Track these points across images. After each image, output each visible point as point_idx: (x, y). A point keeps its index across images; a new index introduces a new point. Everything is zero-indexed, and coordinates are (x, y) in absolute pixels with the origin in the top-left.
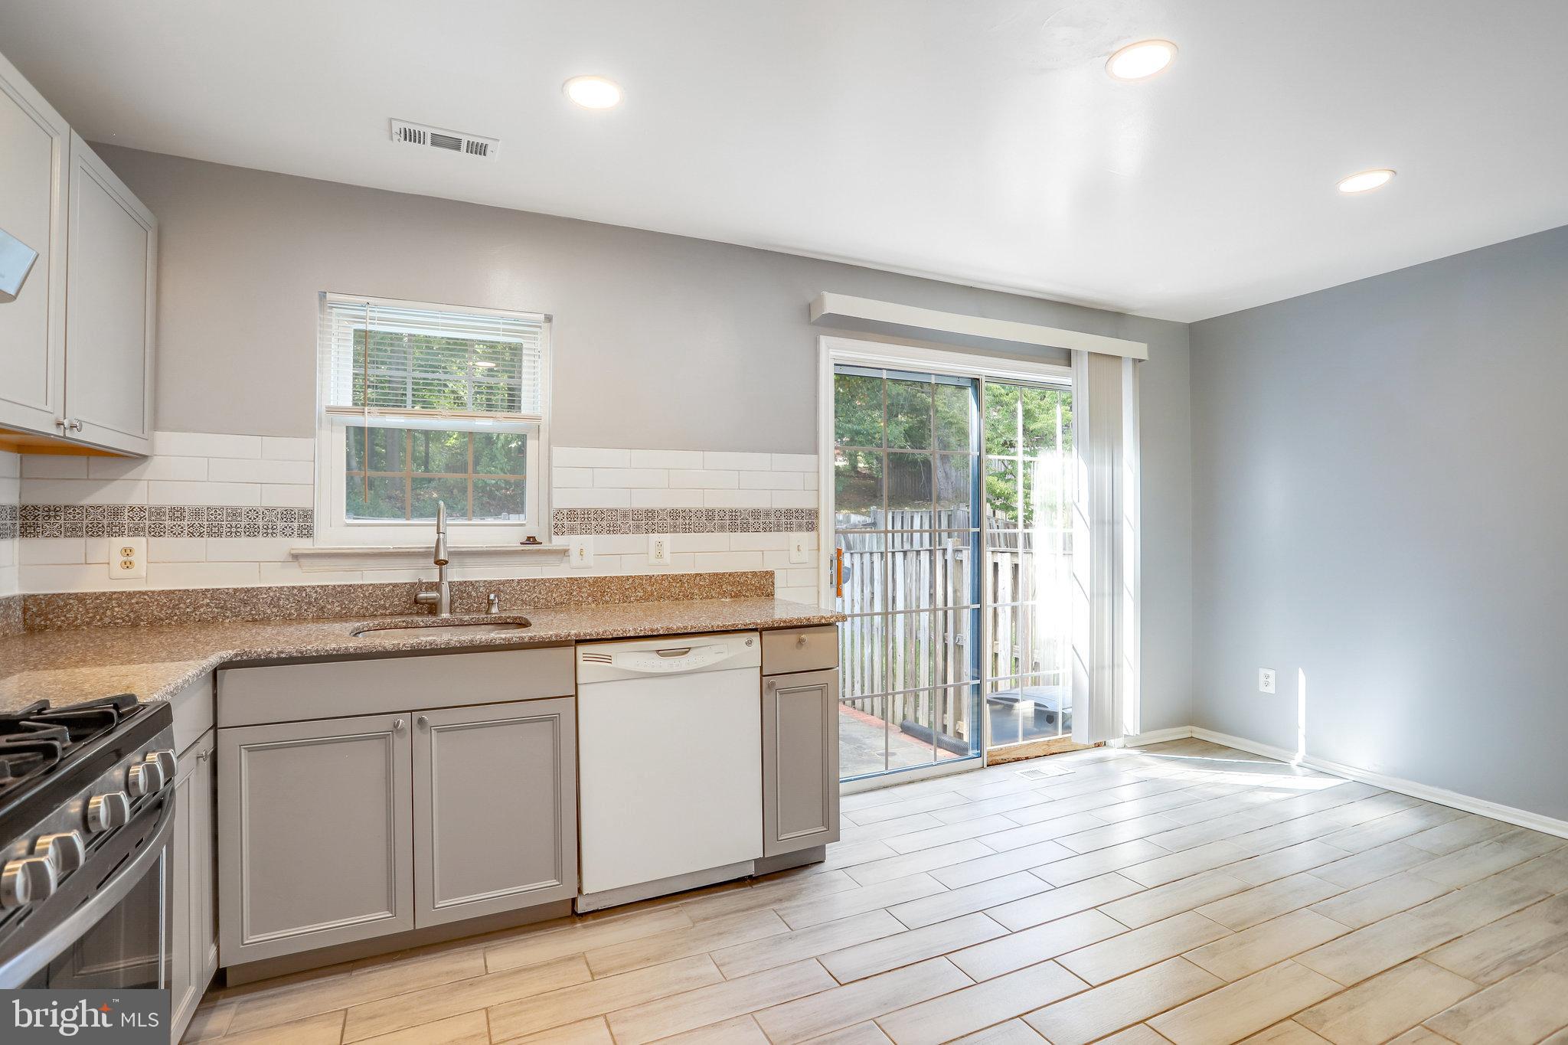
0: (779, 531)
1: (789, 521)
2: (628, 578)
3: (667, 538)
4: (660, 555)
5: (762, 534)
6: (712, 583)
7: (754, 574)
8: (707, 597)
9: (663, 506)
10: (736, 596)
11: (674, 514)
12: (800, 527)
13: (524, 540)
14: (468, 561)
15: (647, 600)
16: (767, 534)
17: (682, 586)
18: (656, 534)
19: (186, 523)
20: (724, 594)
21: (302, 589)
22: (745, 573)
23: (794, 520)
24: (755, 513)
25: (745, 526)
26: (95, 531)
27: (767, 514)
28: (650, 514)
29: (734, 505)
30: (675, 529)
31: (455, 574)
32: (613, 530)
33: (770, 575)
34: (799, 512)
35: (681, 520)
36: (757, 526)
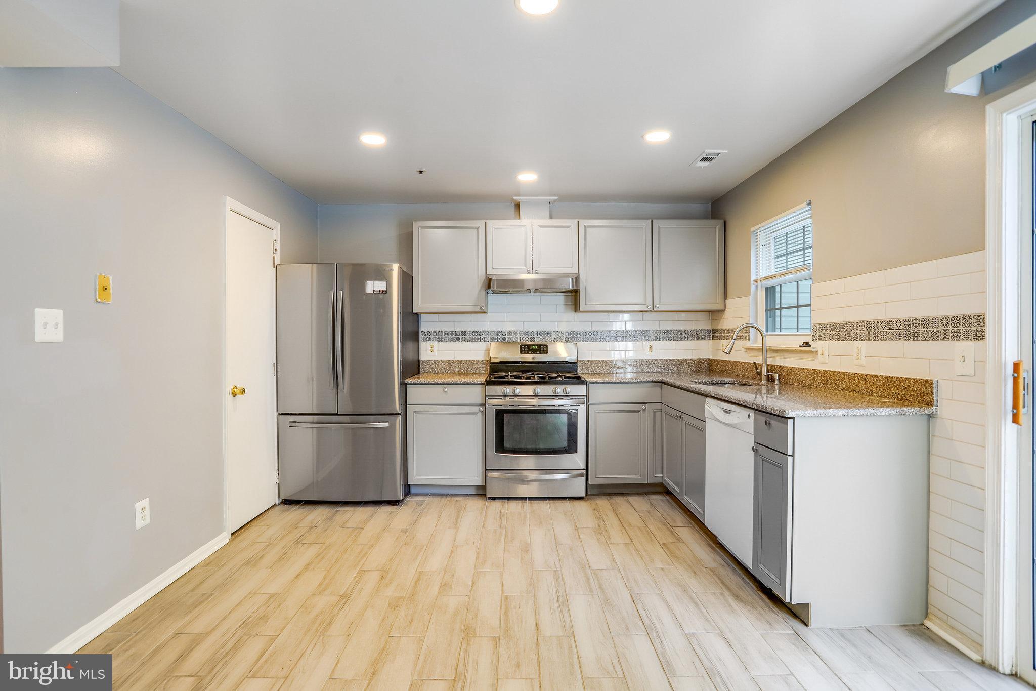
0: (945, 339)
1: (955, 329)
2: (839, 373)
3: (862, 344)
4: (859, 359)
5: (931, 342)
6: (884, 384)
7: (916, 381)
8: (881, 396)
9: (862, 320)
10: (902, 399)
11: (868, 325)
12: (967, 336)
13: (801, 344)
14: (786, 355)
15: (847, 390)
16: (935, 342)
17: (865, 384)
18: (859, 341)
19: (731, 335)
20: (892, 396)
22: (908, 379)
23: (961, 328)
24: (925, 322)
25: (916, 334)
27: (935, 322)
28: (855, 325)
29: (908, 316)
30: (869, 338)
31: (776, 361)
32: (837, 338)
33: (928, 384)
34: (967, 319)
35: (872, 330)
36: (925, 334)
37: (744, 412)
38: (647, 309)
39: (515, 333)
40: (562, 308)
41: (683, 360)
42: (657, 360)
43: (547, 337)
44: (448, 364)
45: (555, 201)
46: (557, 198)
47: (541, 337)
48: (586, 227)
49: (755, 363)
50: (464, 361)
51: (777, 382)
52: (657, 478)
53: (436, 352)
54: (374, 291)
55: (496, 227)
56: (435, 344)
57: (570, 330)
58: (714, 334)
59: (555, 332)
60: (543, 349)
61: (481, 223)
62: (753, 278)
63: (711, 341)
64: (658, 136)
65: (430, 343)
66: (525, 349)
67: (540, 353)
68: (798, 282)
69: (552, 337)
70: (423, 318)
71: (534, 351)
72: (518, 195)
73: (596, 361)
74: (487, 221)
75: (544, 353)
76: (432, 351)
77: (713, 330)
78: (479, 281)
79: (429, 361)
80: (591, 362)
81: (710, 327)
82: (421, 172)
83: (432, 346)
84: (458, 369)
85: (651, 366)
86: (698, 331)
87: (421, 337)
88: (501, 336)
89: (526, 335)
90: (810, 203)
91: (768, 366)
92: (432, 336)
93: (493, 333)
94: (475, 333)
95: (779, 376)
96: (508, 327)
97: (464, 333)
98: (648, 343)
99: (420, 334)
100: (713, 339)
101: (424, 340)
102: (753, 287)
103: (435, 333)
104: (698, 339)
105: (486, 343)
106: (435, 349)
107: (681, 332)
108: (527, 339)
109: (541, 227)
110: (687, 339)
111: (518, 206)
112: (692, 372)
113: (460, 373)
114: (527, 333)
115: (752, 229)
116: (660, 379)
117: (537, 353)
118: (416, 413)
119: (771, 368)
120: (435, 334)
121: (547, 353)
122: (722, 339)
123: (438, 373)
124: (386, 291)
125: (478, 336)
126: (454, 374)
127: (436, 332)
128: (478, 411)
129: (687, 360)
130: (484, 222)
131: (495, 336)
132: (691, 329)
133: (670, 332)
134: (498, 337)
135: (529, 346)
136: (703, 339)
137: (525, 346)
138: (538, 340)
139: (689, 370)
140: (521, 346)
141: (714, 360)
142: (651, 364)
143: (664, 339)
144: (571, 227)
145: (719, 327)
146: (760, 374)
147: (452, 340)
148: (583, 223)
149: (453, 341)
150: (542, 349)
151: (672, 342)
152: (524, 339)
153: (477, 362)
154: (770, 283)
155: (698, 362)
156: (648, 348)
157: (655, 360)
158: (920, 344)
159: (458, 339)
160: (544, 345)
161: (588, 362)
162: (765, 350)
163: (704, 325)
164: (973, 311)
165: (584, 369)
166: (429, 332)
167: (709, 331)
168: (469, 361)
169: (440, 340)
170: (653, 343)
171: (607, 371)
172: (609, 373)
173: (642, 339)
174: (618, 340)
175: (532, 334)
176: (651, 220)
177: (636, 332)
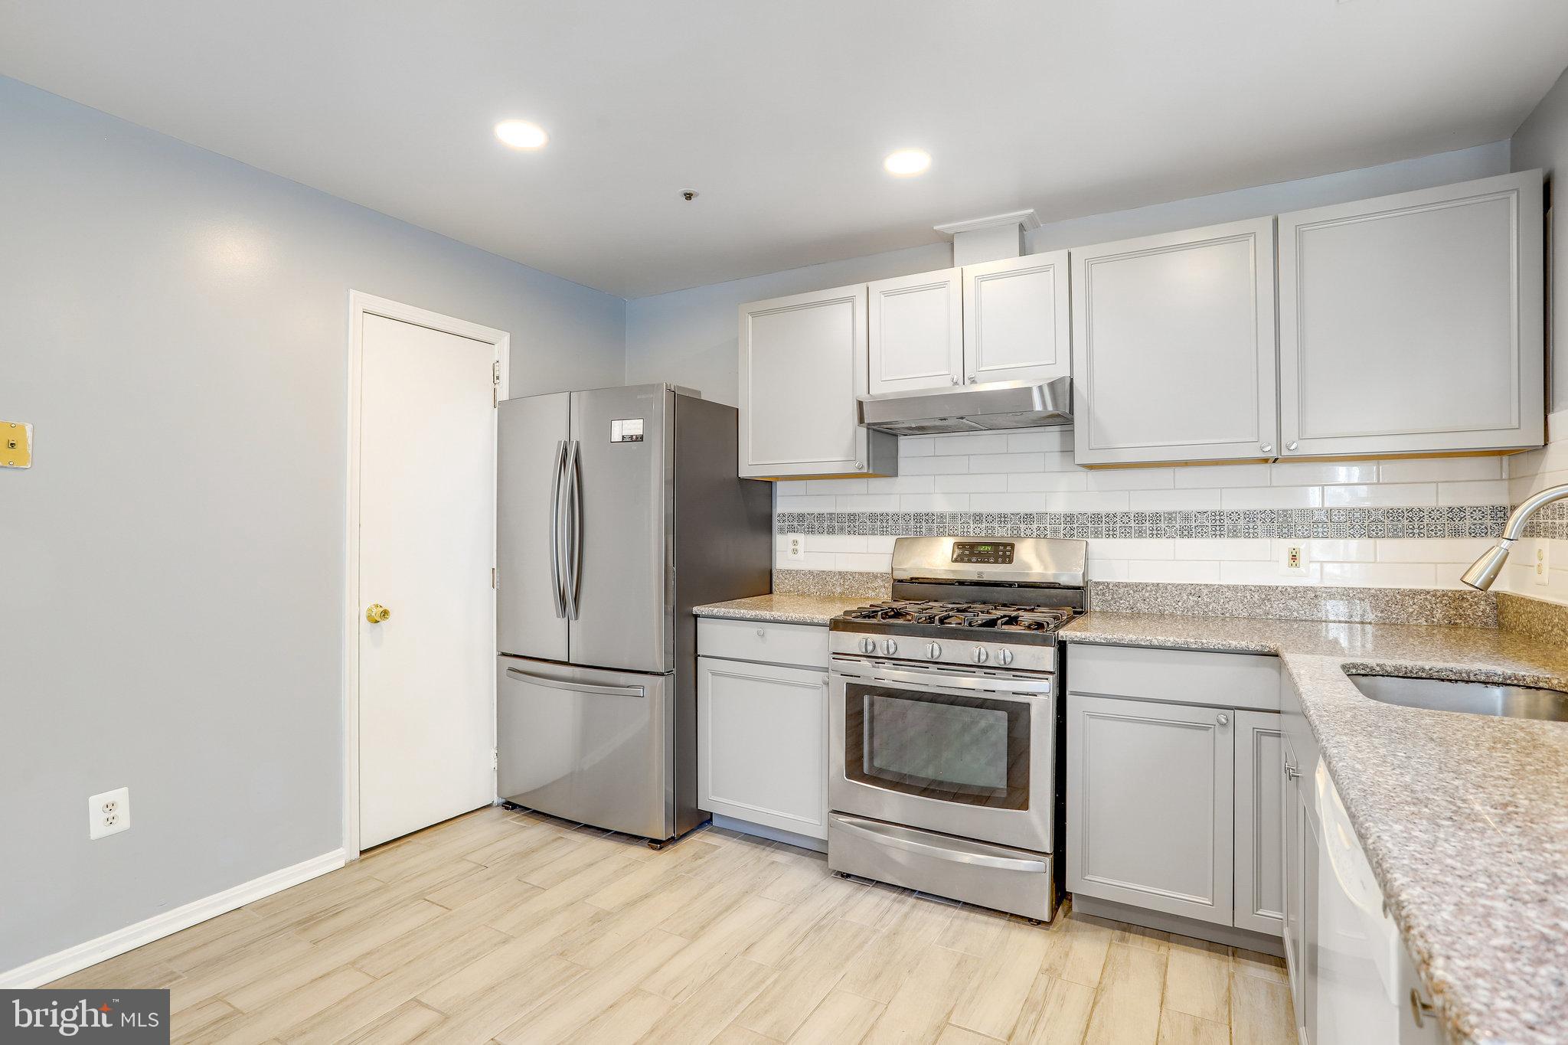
38: (1258, 456)
39: (954, 517)
41: (1399, 592)
42: (1313, 589)
43: (1023, 526)
44: (821, 577)
46: (1032, 211)
47: (1009, 526)
48: (1089, 263)
50: (852, 574)
52: (1264, 918)
53: (801, 554)
54: (624, 437)
55: (887, 294)
56: (801, 538)
57: (1075, 509)
59: (1042, 516)
60: (1004, 553)
61: (859, 290)
65: (792, 536)
66: (970, 551)
67: (996, 562)
69: (1034, 526)
70: (780, 488)
71: (983, 558)
73: (1137, 585)
74: (871, 284)
75: (1004, 562)
76: (795, 551)
79: (790, 572)
80: (1127, 585)
82: (689, 196)
83: (795, 542)
84: (839, 590)
85: (1292, 603)
87: (776, 525)
88: (924, 524)
89: (975, 521)
92: (796, 523)
94: (873, 517)
96: (940, 505)
97: (852, 517)
98: (1289, 543)
99: (775, 519)
101: (782, 531)
103: (801, 517)
104: (1456, 533)
106: (800, 547)
107: (1394, 514)
108: (977, 531)
109: (983, 277)
111: (952, 246)
112: (1433, 626)
114: (978, 518)
117: (988, 562)
118: (713, 674)
120: (801, 519)
121: (1011, 562)
122: (1538, 535)
123: (803, 595)
124: (642, 437)
125: (879, 523)
126: (830, 597)
127: (804, 515)
128: (821, 682)
129: (1414, 593)
130: (863, 286)
131: (912, 523)
132: (1433, 504)
133: (1360, 515)
134: (918, 525)
135: (973, 546)
136: (1474, 534)
138: (1001, 534)
139: (1422, 621)
140: (963, 546)
141: (1512, 598)
142: (1293, 598)
144: (1052, 270)
147: (831, 531)
148: (1080, 254)
149: (833, 533)
151: (1366, 542)
152: (971, 530)
153: (875, 577)
155: (1457, 599)
156: (1286, 558)
157: (1306, 589)
159: (842, 529)
160: (1005, 545)
161: (1117, 585)
165: (1106, 601)
166: (791, 515)
168: (861, 574)
169: (811, 530)
170: (1301, 544)
171: (1168, 610)
172: (1172, 615)
173: (1269, 534)
174: (1202, 535)
175: (990, 519)
176: (1269, 220)
177: (1250, 516)
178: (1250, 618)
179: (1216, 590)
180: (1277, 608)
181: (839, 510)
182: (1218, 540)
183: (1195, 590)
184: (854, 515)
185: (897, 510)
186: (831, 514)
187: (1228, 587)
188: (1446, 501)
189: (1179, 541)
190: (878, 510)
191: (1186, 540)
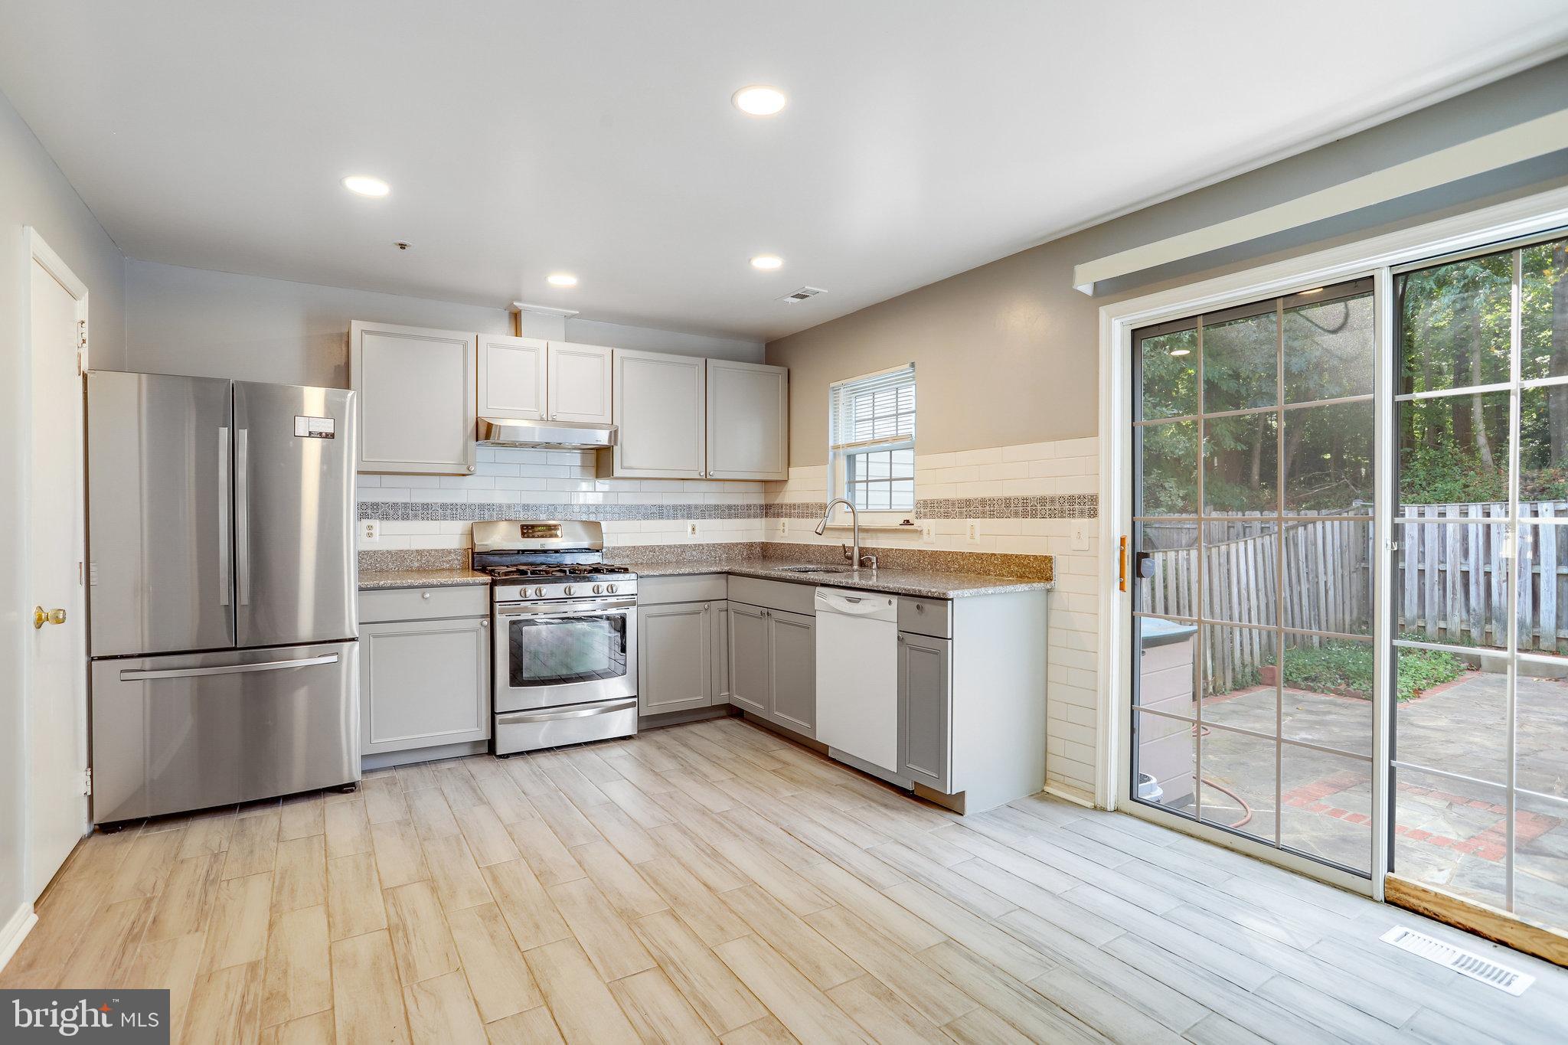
0: (1062, 517)
1: (1071, 507)
2: (950, 552)
3: (977, 522)
4: (972, 538)
5: (1049, 519)
6: (1003, 563)
7: (1035, 557)
8: (999, 575)
9: (976, 496)
10: (1021, 577)
11: (983, 502)
12: (1082, 514)
13: (902, 523)
15: (960, 572)
16: (1052, 519)
17: (982, 563)
18: (972, 519)
19: (796, 511)
20: (1011, 574)
21: (821, 546)
22: (1028, 556)
23: (1076, 506)
24: (1043, 500)
25: (1034, 511)
26: (778, 515)
27: (1052, 500)
28: (968, 502)
29: (1026, 494)
30: (983, 515)
31: (870, 543)
32: (947, 516)
33: (1048, 560)
34: (1082, 498)
35: (988, 508)
36: (1043, 512)
37: (884, 599)
38: (699, 477)
39: (509, 506)
40: (577, 472)
41: (733, 544)
42: (702, 545)
44: (400, 556)
45: (573, 316)
46: (577, 312)
48: (622, 359)
49: (844, 546)
50: (428, 551)
51: (874, 566)
52: (723, 697)
53: (376, 537)
54: (310, 433)
55: (493, 347)
56: (376, 524)
58: (768, 510)
59: (568, 506)
61: (470, 337)
62: (831, 443)
63: (764, 519)
64: (767, 263)
65: (366, 522)
66: (528, 530)
67: (547, 537)
68: (891, 452)
69: (564, 513)
71: (542, 535)
72: (519, 300)
74: (480, 335)
75: (552, 537)
76: (370, 535)
77: (766, 505)
78: (465, 427)
79: (367, 553)
80: (619, 548)
81: (763, 502)
82: (403, 246)
83: (370, 527)
84: (416, 564)
85: (695, 552)
86: (749, 507)
88: (485, 511)
89: (524, 509)
90: (913, 365)
91: (859, 547)
92: (369, 511)
93: (473, 507)
94: (444, 506)
95: (877, 558)
96: (499, 498)
97: (426, 507)
98: (690, 523)
100: (766, 516)
102: (831, 454)
104: (749, 516)
105: (461, 522)
106: (376, 531)
107: (730, 507)
108: (527, 516)
109: (560, 352)
110: (736, 516)
111: (516, 317)
113: (421, 571)
114: (526, 507)
115: (832, 385)
116: (726, 569)
118: (374, 637)
119: (863, 551)
120: (375, 507)
121: (556, 536)
122: (782, 517)
123: (381, 571)
124: (332, 436)
125: (449, 511)
126: (410, 570)
127: (377, 504)
128: (479, 626)
129: (738, 544)
130: (475, 334)
132: (742, 504)
133: (717, 507)
135: (533, 527)
136: (754, 517)
137: (527, 526)
138: (540, 518)
140: (522, 527)
141: (771, 544)
142: (694, 550)
143: (710, 516)
144: (601, 358)
145: (776, 503)
146: (851, 558)
147: (405, 517)
148: (617, 354)
149: (408, 519)
150: (550, 530)
151: (719, 520)
152: (523, 516)
153: (449, 552)
154: (851, 451)
155: (751, 545)
156: (690, 529)
157: (700, 545)
158: (1038, 521)
159: (416, 517)
161: (615, 548)
162: (856, 530)
163: (758, 499)
164: (1087, 491)
165: (609, 558)
166: (364, 504)
167: (761, 506)
168: (436, 550)
169: (385, 517)
170: (697, 522)
171: (640, 561)
172: (642, 564)
173: (683, 516)
174: (653, 518)
175: (535, 508)
176: (704, 359)
177: (675, 508)
178: (677, 562)
179: (661, 548)
180: (687, 555)
181: (414, 500)
182: (661, 521)
183: (652, 549)
184: (427, 504)
185: (465, 501)
186: (405, 504)
187: (667, 546)
188: (745, 502)
189: (643, 522)
190: (448, 500)
191: (646, 522)
